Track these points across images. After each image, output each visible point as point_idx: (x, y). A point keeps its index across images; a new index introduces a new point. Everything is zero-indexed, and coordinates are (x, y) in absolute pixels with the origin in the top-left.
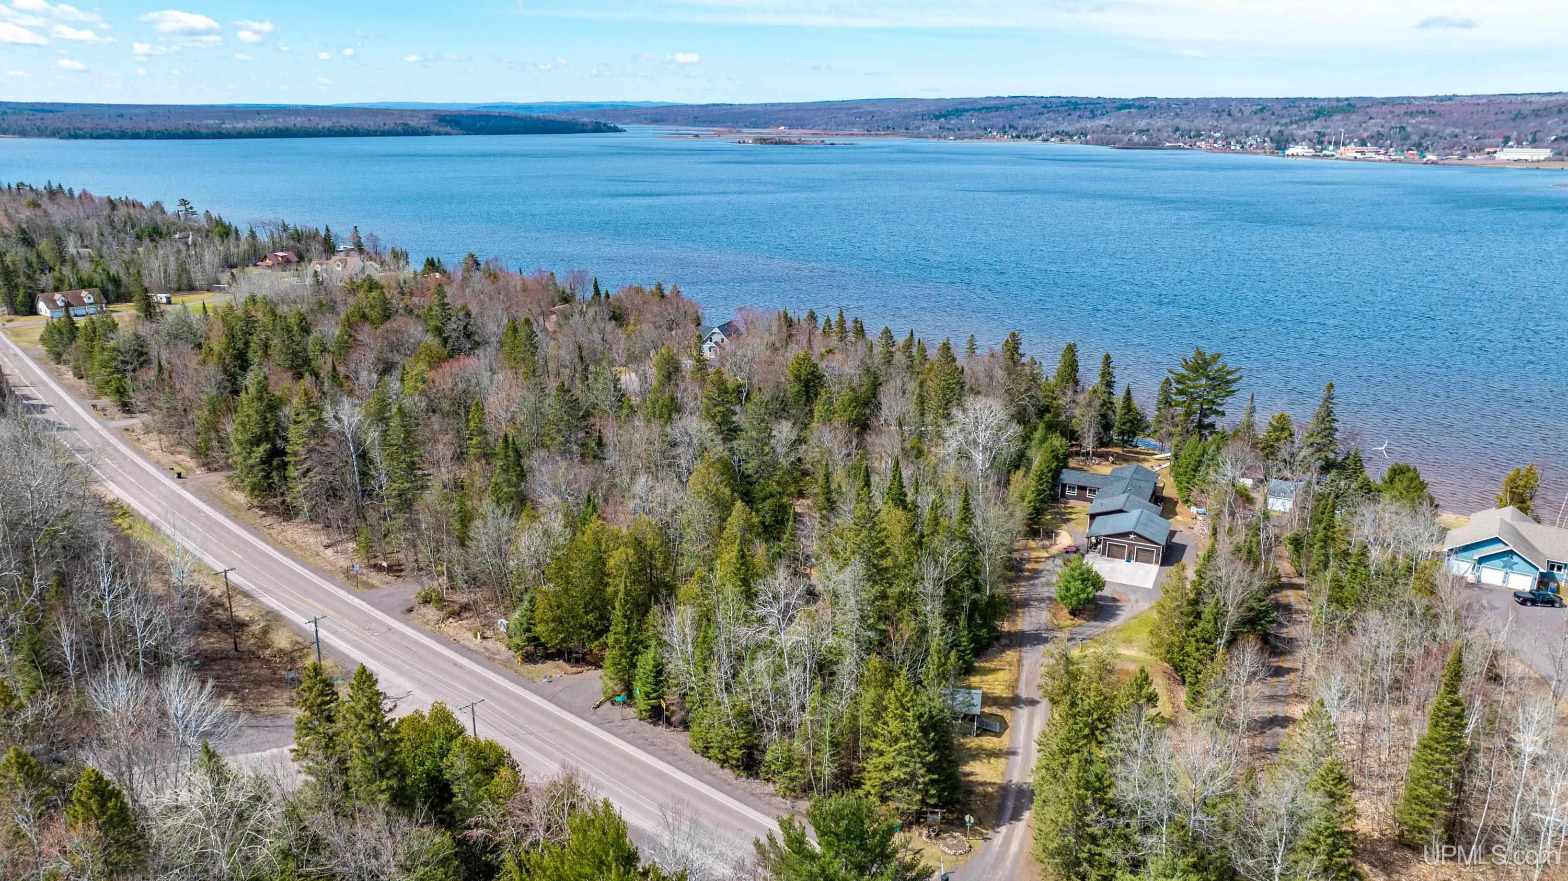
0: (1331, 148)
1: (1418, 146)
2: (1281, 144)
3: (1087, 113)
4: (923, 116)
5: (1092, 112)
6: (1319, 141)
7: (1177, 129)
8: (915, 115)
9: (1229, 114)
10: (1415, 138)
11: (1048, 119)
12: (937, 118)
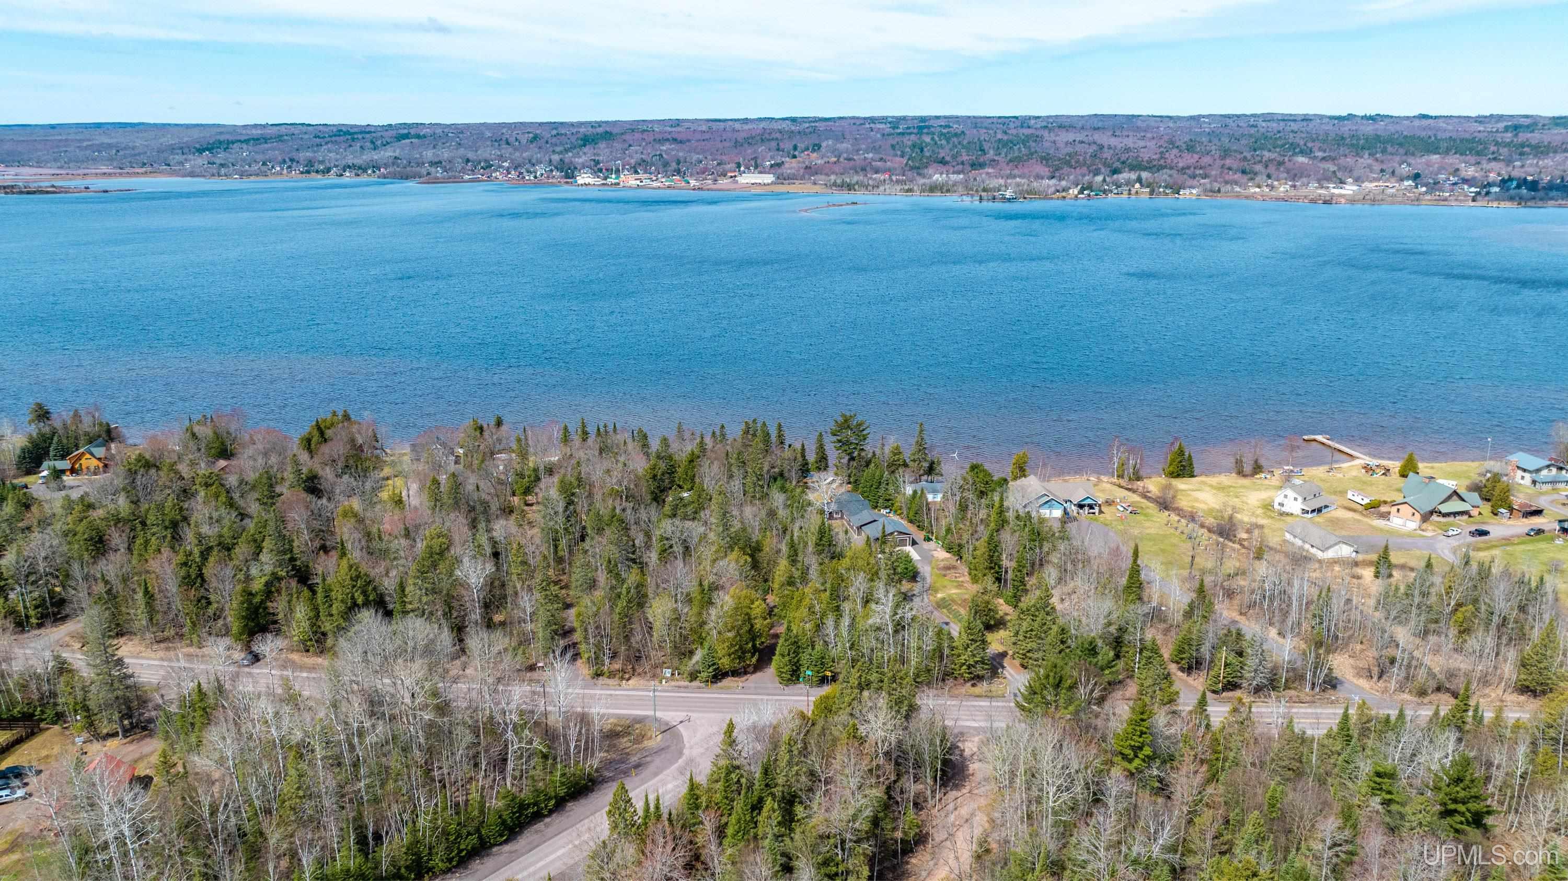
0: (613, 176)
1: (678, 172)
2: (569, 173)
3: (368, 144)
4: (184, 149)
5: (372, 142)
6: (596, 168)
7: (468, 161)
8: (172, 149)
9: (508, 143)
10: (674, 165)
11: (329, 151)
12: (200, 151)
